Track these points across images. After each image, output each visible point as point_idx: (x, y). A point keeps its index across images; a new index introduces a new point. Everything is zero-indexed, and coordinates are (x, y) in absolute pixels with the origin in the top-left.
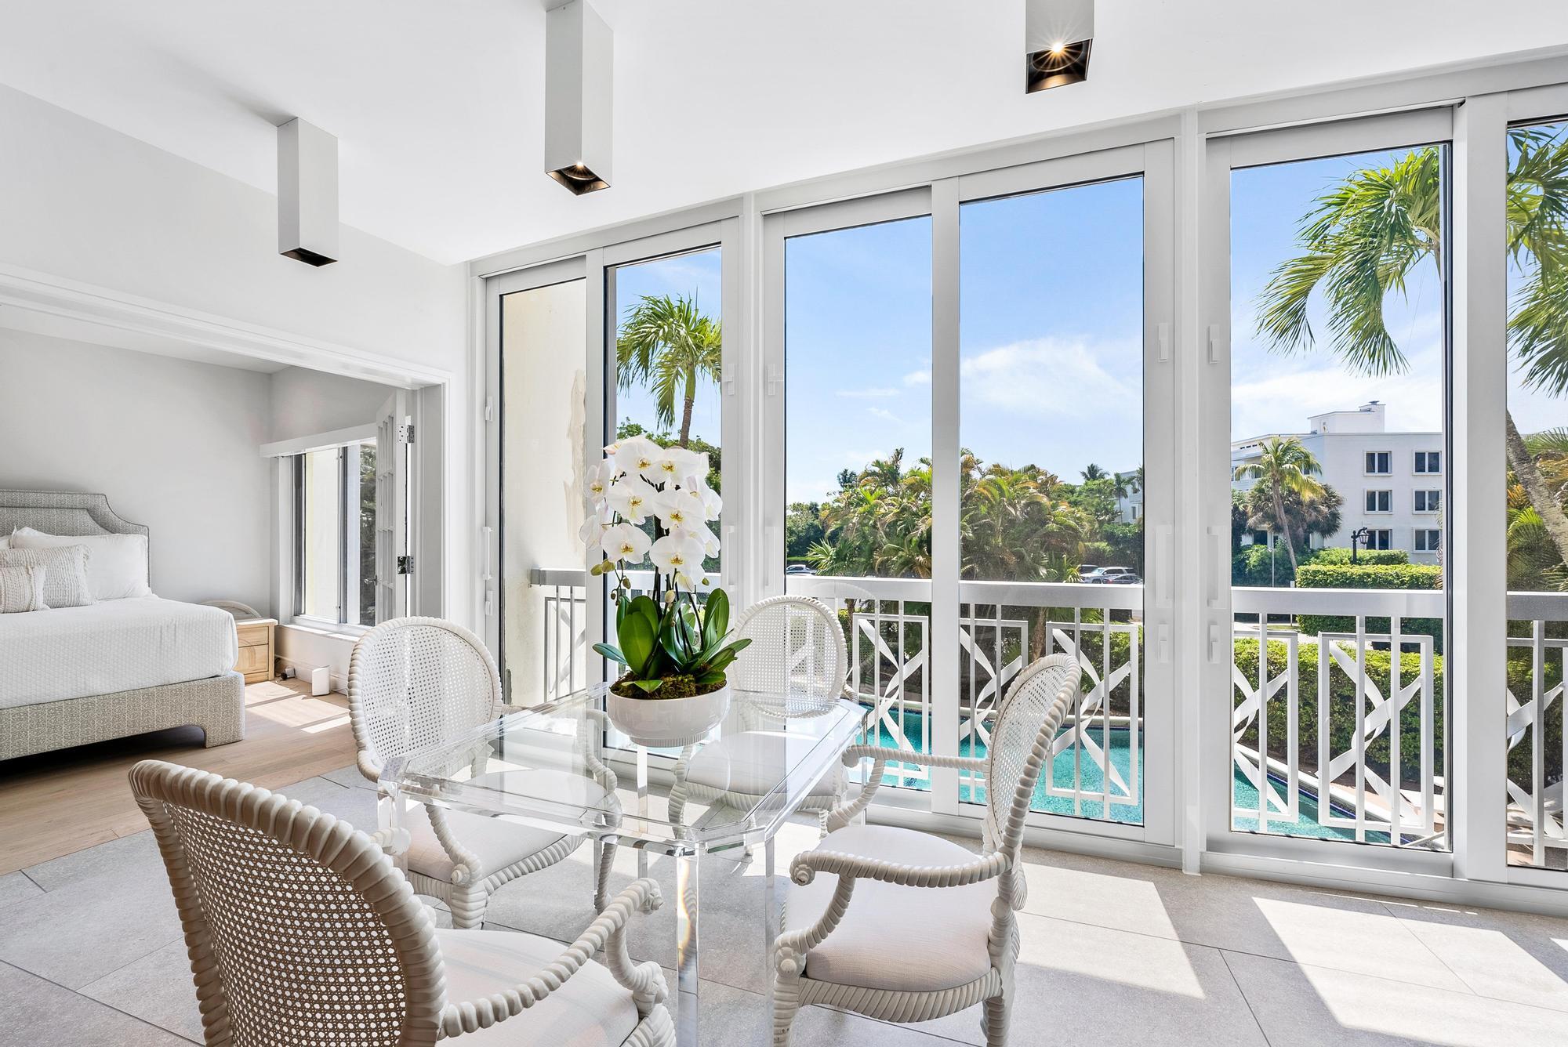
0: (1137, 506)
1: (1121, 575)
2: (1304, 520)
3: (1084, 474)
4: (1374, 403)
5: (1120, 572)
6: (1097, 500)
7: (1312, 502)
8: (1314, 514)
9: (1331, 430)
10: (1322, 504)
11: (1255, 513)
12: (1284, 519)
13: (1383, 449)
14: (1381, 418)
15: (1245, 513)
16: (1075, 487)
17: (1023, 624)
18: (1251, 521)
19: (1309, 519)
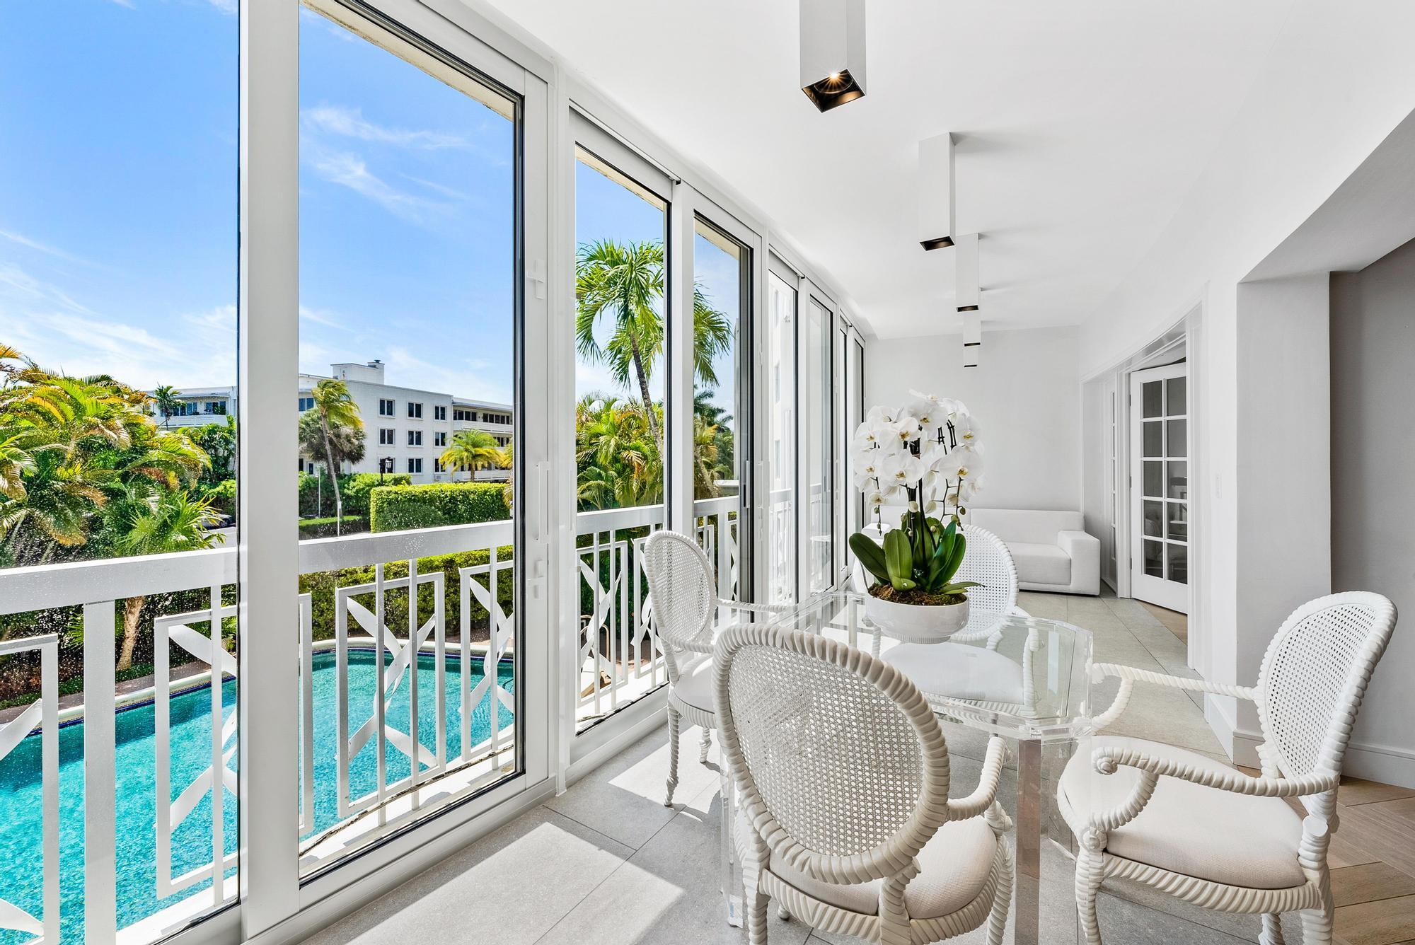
2: (341, 450)
4: (378, 361)
8: (349, 445)
9: (348, 377)
10: (355, 438)
12: (329, 450)
13: (388, 397)
14: (382, 373)
19: (345, 450)
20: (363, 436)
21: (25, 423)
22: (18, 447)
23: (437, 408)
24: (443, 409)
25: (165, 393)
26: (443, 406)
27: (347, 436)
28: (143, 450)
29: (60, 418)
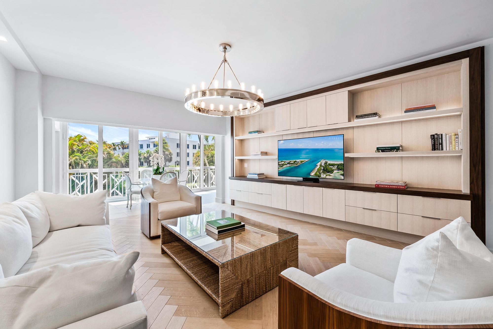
8: (167, 157)
17: (107, 175)
19: (167, 158)
20: (172, 154)
21: (89, 153)
22: (88, 158)
23: (193, 145)
24: (195, 146)
25: (123, 143)
26: (195, 145)
27: (167, 154)
28: (111, 159)
29: (95, 152)
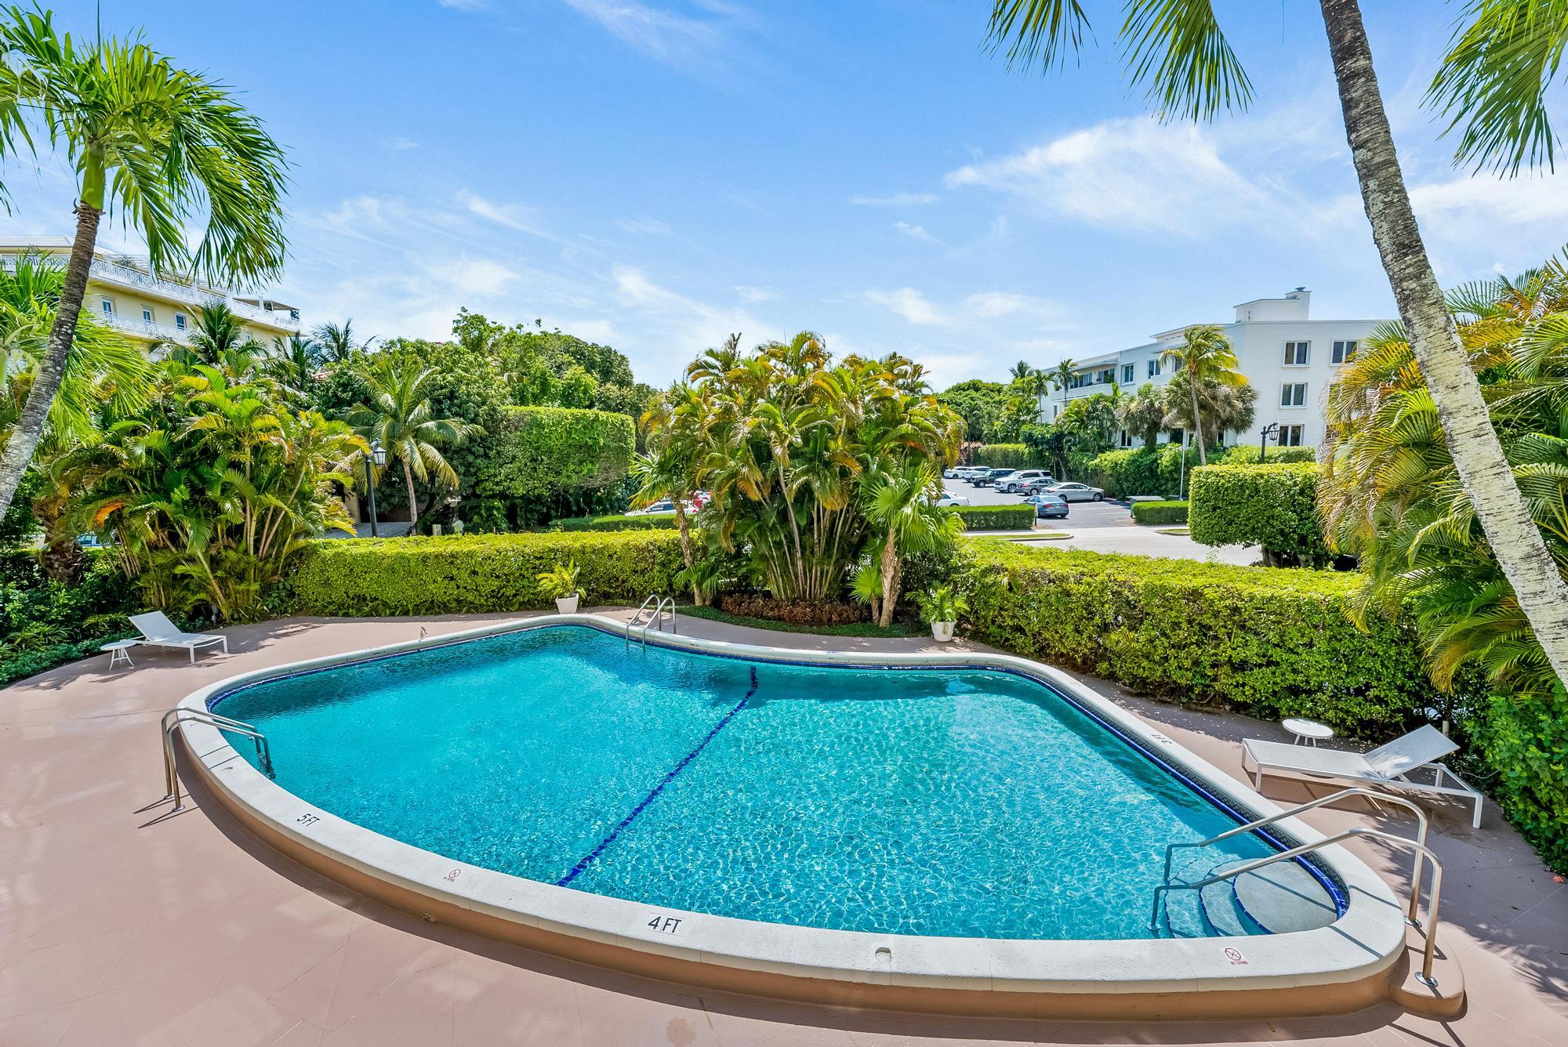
0: (1058, 404)
1: (1036, 479)
2: (1219, 416)
3: (1013, 371)
4: (1300, 289)
5: (1037, 475)
6: (1020, 399)
7: (1227, 397)
9: (1255, 318)
10: (1237, 398)
11: (1169, 410)
12: (1198, 416)
13: (1303, 339)
14: (1305, 306)
15: (1160, 410)
16: (1003, 386)
18: (1166, 419)
19: (1224, 416)
20: (1253, 395)
